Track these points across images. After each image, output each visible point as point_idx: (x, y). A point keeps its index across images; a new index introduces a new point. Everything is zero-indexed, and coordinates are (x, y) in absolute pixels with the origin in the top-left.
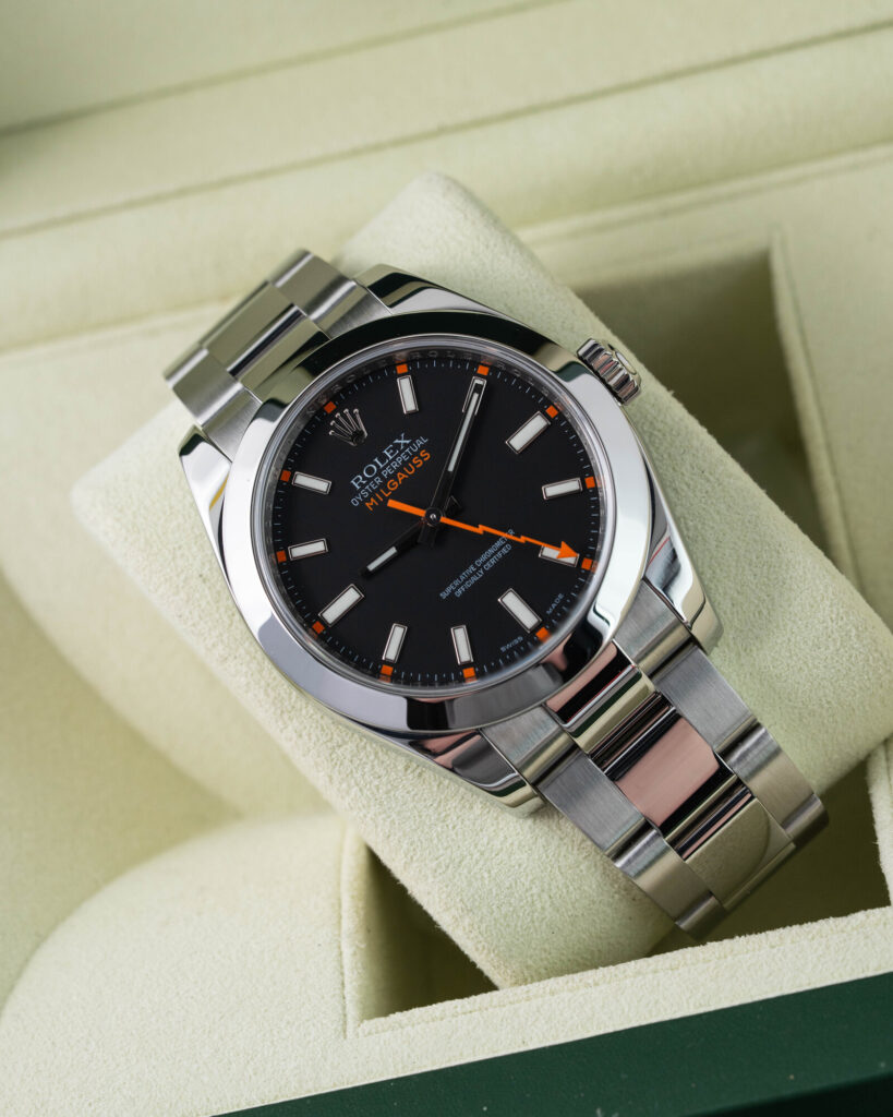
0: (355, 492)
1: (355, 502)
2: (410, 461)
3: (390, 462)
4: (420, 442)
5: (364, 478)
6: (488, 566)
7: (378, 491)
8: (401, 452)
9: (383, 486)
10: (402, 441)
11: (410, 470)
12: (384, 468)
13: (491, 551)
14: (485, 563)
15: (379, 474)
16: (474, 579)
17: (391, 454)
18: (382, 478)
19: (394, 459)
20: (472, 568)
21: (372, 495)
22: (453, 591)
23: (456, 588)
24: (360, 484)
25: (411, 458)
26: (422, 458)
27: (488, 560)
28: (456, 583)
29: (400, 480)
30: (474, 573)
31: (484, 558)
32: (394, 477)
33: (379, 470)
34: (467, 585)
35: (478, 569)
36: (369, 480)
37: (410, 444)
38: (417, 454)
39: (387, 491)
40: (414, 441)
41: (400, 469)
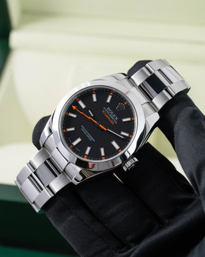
0: (106, 108)
1: (104, 108)
2: (112, 120)
3: (112, 116)
4: (116, 122)
5: (109, 110)
6: (87, 136)
7: (106, 113)
8: (114, 118)
9: (107, 114)
10: (116, 118)
11: (110, 120)
12: (111, 114)
13: (91, 136)
14: (88, 135)
15: (110, 113)
16: (85, 133)
17: (114, 116)
18: (109, 114)
19: (113, 116)
20: (87, 132)
21: (105, 112)
22: (83, 128)
23: (83, 129)
24: (108, 109)
25: (113, 120)
26: (112, 123)
27: (89, 136)
28: (84, 129)
29: (108, 118)
30: (86, 133)
31: (89, 135)
32: (109, 116)
33: (111, 113)
34: (84, 131)
35: (87, 134)
36: (109, 111)
37: (116, 120)
38: (113, 121)
39: (106, 115)
40: (116, 121)
41: (110, 118)
